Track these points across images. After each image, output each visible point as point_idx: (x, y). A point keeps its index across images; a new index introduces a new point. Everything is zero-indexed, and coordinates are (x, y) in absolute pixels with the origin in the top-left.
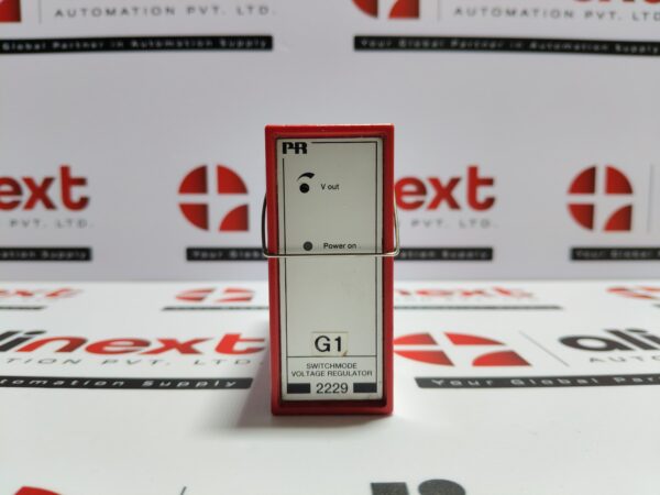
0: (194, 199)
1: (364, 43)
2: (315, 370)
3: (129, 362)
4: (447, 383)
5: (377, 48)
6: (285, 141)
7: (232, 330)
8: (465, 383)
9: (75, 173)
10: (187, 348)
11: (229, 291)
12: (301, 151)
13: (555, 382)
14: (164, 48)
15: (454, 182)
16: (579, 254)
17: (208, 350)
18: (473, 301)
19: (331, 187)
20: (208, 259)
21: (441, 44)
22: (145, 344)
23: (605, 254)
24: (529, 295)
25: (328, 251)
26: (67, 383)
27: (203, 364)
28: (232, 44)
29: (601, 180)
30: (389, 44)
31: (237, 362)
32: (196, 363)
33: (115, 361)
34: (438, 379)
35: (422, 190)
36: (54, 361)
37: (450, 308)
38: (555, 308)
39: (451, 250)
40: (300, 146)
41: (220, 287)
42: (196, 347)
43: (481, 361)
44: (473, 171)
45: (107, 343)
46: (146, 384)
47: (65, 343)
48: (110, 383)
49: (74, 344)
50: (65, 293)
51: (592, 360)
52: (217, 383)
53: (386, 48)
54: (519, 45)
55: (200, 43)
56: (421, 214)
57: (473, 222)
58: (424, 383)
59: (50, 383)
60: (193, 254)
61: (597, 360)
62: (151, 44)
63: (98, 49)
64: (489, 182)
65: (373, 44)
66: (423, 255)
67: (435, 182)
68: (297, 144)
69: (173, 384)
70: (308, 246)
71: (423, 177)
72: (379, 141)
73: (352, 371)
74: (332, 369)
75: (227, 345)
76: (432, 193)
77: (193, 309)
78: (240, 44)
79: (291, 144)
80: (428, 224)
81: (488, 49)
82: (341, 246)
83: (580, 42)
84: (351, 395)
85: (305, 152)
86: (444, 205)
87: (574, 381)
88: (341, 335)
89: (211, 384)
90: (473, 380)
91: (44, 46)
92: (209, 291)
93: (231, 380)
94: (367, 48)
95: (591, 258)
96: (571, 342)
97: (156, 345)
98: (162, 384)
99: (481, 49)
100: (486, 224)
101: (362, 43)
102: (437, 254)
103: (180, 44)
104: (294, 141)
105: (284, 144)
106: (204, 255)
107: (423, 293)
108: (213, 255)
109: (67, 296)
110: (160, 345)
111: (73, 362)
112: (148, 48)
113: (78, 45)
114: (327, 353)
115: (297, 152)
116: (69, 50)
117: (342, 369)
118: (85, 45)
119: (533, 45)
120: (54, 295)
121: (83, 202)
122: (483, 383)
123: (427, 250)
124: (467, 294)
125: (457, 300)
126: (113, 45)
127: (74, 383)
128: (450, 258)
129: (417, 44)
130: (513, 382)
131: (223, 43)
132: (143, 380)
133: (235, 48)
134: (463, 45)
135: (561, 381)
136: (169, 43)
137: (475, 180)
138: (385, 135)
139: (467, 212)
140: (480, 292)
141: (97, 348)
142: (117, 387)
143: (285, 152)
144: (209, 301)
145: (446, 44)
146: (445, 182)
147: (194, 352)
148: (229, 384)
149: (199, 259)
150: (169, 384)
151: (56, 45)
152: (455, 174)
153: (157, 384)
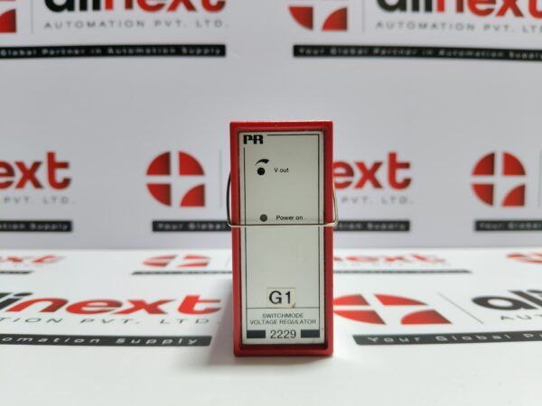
0: (159, 180)
1: (302, 51)
2: (269, 319)
3: (104, 321)
4: (381, 340)
5: (312, 55)
6: (246, 134)
7: (193, 293)
8: (397, 340)
9: (59, 158)
10: (153, 309)
11: (189, 257)
12: (258, 142)
13: (474, 338)
14: (135, 54)
15: (377, 166)
16: (481, 226)
17: (171, 309)
18: (395, 266)
19: (282, 171)
20: (171, 230)
21: (366, 51)
22: (118, 304)
23: (503, 226)
24: (441, 261)
25: (280, 221)
26: (50, 340)
27: (168, 323)
28: (192, 51)
29: (499, 164)
30: (322, 51)
31: (197, 321)
32: (162, 322)
33: (92, 320)
34: (373, 337)
35: (350, 172)
36: (40, 320)
37: (377, 272)
38: (465, 272)
39: (375, 223)
40: (258, 138)
41: (181, 254)
42: (162, 307)
43: (408, 320)
44: (392, 156)
45: (85, 304)
46: (120, 341)
47: (49, 304)
48: (88, 341)
49: (57, 304)
50: (48, 260)
51: (503, 318)
52: (180, 341)
53: (319, 55)
54: (430, 53)
55: (165, 51)
56: (350, 192)
57: (393, 199)
58: (362, 340)
59: (35, 340)
60: (158, 226)
61: (507, 318)
62: (125, 51)
63: (80, 55)
64: (406, 166)
65: (309, 51)
66: (352, 226)
67: (361, 166)
68: (255, 136)
69: (142, 341)
70: (264, 218)
71: (351, 161)
72: (321, 134)
73: (299, 320)
74: (284, 318)
75: (188, 305)
76: (358, 175)
77: (158, 273)
78: (199, 51)
79: (250, 137)
80: (355, 200)
81: (404, 56)
82: (291, 218)
83: (481, 50)
84: (299, 340)
85: (261, 142)
86: (368, 185)
87: (489, 337)
88: (291, 291)
89: (175, 341)
90: (403, 337)
91: (35, 52)
92: (172, 257)
93: (193, 338)
94: (304, 55)
95: (492, 229)
96: (482, 302)
97: (127, 306)
98: (133, 341)
99: (398, 55)
100: (404, 200)
101: (299, 51)
102: (363, 226)
103: (148, 51)
104: (252, 134)
105: (245, 137)
106: (167, 227)
107: (353, 259)
108: (174, 227)
109: (51, 262)
110: (131, 306)
111: (55, 321)
112: (122, 55)
113: (63, 52)
114: (278, 305)
115: (255, 143)
116: (56, 56)
117: (291, 319)
118: (70, 52)
119: (442, 53)
120: (40, 261)
121: (66, 183)
122: (411, 340)
123: (355, 223)
124: (390, 260)
125: (382, 266)
126: (93, 52)
127: (56, 340)
128: (374, 230)
129: (346, 52)
130: (437, 338)
131: (184, 50)
132: (116, 338)
133: (195, 54)
134: (384, 52)
135: (479, 337)
136: (139, 50)
137: (395, 164)
138: (326, 129)
139: (388, 190)
140: (400, 258)
141: (76, 309)
142: (94, 344)
143: (245, 142)
144: (171, 267)
145: (369, 51)
146: (369, 165)
147: (160, 312)
148: (191, 342)
149: (163, 230)
150: (139, 341)
151: (45, 52)
152: (378, 159)
153: (129, 341)
